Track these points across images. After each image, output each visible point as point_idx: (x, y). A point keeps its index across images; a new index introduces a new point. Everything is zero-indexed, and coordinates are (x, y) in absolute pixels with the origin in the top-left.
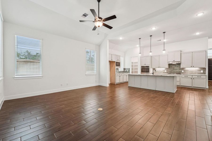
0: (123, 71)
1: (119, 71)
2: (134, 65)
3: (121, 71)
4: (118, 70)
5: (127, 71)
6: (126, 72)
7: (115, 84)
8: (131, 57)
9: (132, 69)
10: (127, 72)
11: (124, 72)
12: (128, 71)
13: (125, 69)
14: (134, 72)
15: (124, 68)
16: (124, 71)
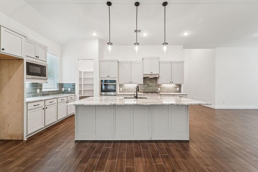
0: (56, 90)
1: (43, 90)
2: (83, 77)
3: (48, 92)
4: (41, 89)
5: (69, 89)
6: (66, 92)
7: (22, 140)
8: (78, 60)
9: (80, 85)
10: (68, 93)
11: (60, 92)
12: (71, 91)
13: (62, 86)
14: (83, 91)
15: (60, 84)
16: (60, 90)
